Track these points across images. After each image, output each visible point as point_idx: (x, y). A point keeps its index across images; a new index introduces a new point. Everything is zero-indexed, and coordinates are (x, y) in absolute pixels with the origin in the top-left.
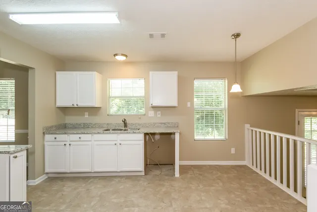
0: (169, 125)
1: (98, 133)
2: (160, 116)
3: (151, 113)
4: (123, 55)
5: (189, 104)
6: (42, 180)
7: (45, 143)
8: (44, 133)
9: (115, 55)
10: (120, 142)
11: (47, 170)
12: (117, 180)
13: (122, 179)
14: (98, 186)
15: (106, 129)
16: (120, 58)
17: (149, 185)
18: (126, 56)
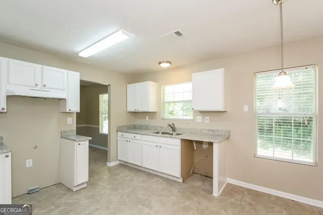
0: (218, 133)
1: (146, 134)
2: (208, 122)
3: (199, 119)
4: (167, 62)
5: (246, 108)
6: (115, 164)
7: (118, 138)
8: (117, 131)
9: (160, 63)
10: (161, 145)
11: (119, 158)
12: (156, 179)
13: (161, 180)
14: (140, 179)
15: (156, 131)
16: (165, 65)
17: (178, 194)
18: (170, 63)
